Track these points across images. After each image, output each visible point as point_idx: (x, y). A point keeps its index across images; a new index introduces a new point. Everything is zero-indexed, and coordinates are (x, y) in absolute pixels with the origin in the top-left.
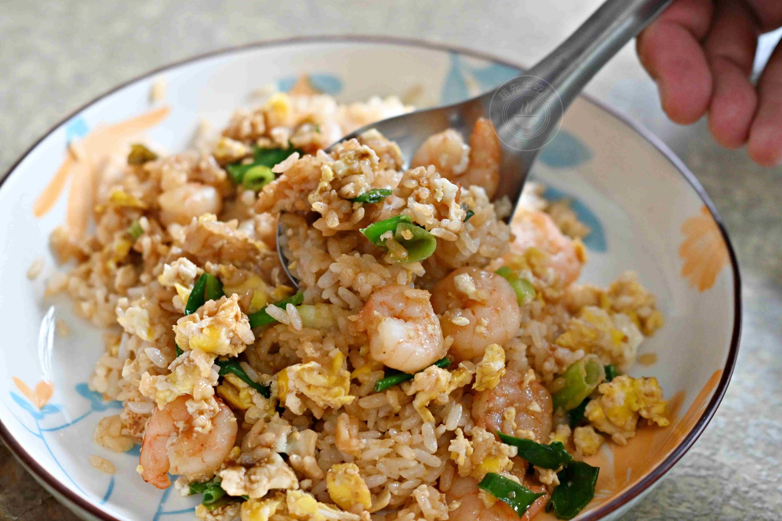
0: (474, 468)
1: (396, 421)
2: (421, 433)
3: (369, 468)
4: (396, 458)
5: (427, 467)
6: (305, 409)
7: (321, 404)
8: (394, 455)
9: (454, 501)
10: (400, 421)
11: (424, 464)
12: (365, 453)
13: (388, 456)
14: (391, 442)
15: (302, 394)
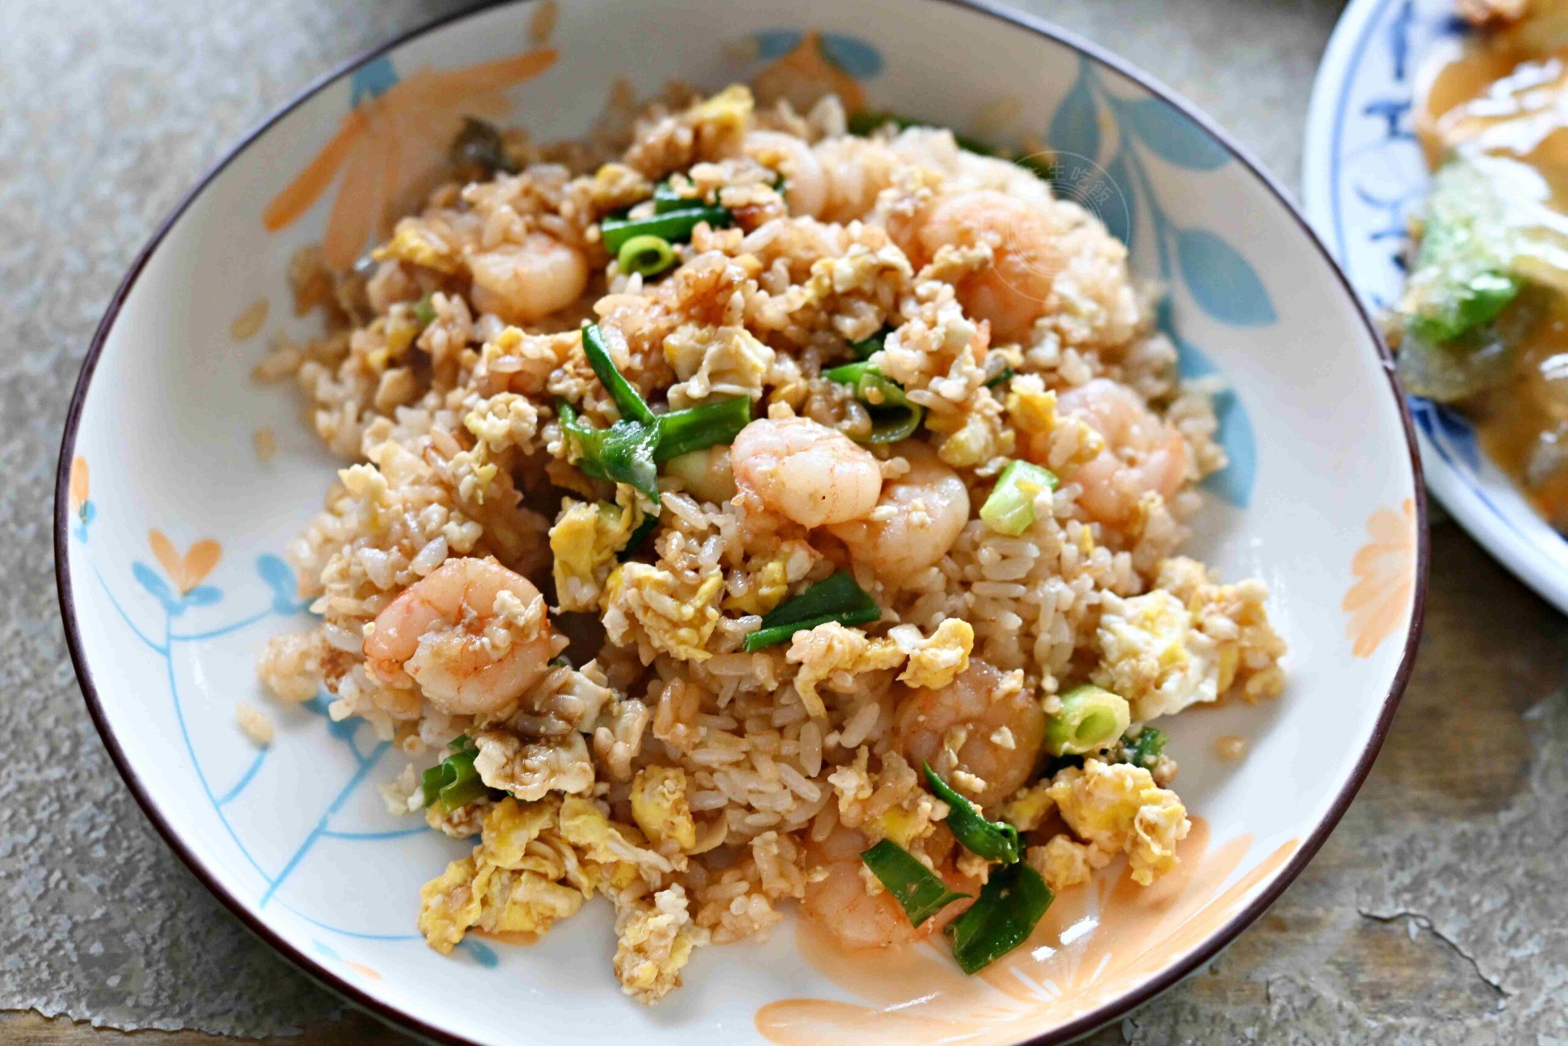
0: (867, 819)
1: (766, 706)
2: (798, 738)
3: (701, 776)
4: (748, 771)
5: (796, 797)
6: (631, 641)
7: (656, 643)
8: (747, 765)
9: (819, 868)
10: (772, 709)
11: (792, 792)
12: (699, 751)
13: (736, 764)
14: (744, 745)
15: (633, 614)
